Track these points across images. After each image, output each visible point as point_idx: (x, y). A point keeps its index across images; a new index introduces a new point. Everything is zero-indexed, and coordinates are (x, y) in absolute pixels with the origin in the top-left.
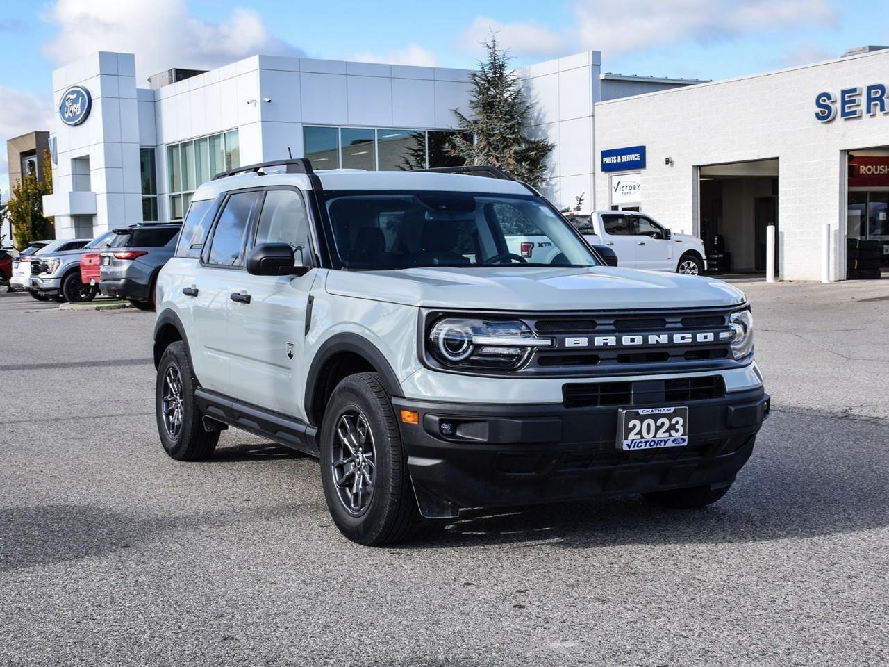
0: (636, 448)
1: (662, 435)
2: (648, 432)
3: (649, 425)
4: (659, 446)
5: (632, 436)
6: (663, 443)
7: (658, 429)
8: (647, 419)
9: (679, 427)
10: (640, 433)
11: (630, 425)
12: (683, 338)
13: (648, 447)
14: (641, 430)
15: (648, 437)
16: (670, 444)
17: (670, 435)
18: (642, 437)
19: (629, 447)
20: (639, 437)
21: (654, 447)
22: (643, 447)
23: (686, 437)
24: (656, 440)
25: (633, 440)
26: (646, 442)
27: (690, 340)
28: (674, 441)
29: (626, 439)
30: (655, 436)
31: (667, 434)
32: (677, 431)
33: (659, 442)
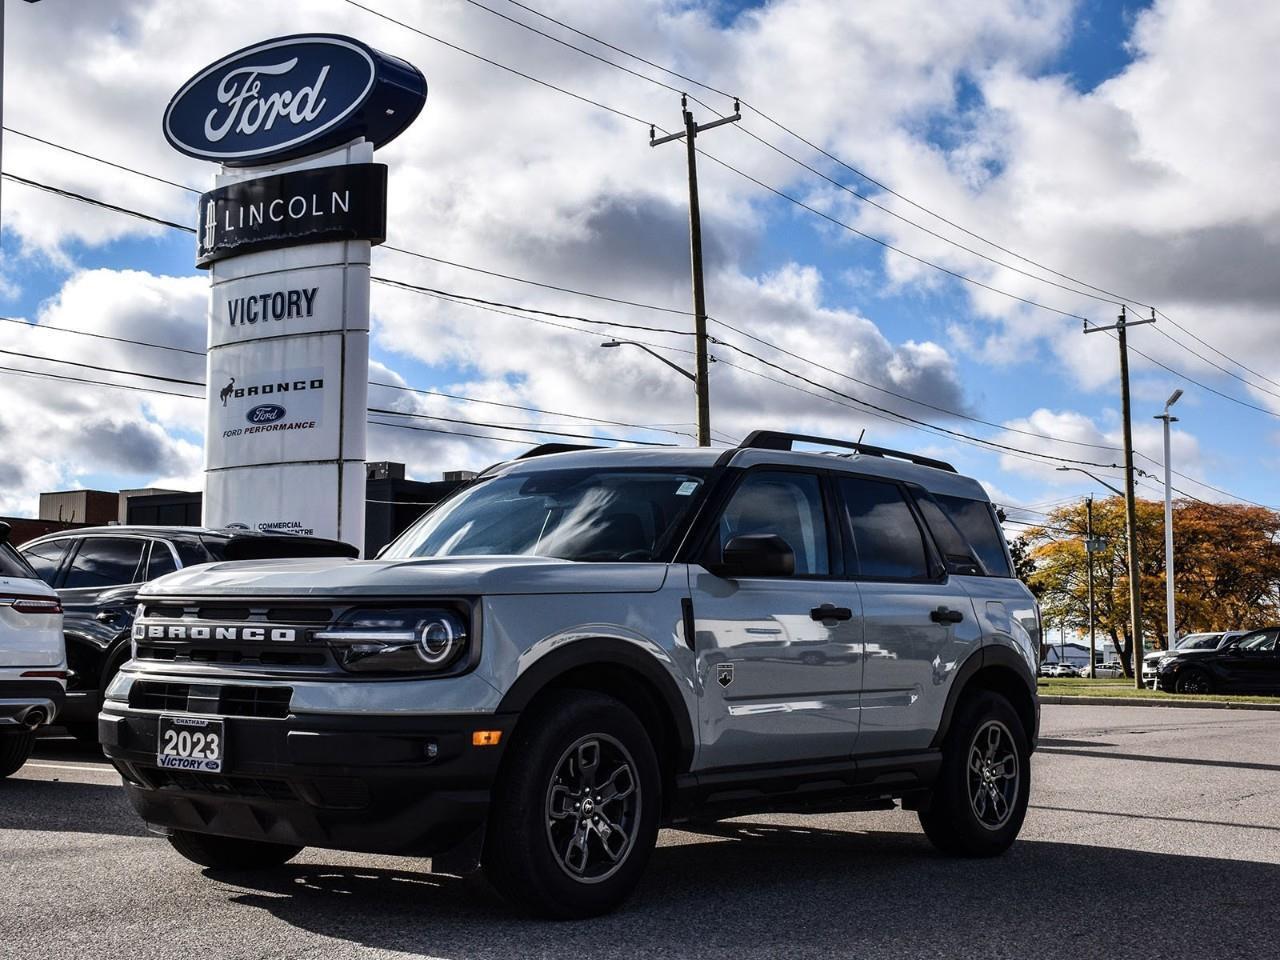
0: (170, 766)
1: (197, 754)
2: (184, 749)
3: (185, 738)
4: (192, 768)
5: (168, 750)
6: (196, 765)
7: (194, 745)
8: (184, 730)
9: (214, 746)
10: (175, 747)
11: (167, 737)
12: (253, 634)
13: (181, 767)
14: (177, 744)
15: (184, 754)
16: (203, 768)
17: (206, 756)
18: (178, 754)
19: (163, 763)
20: (175, 752)
21: (188, 768)
22: (176, 767)
23: (219, 762)
24: (190, 759)
25: (167, 755)
26: (180, 760)
27: (262, 638)
28: (207, 764)
29: (162, 753)
30: (190, 755)
31: (202, 755)
32: (212, 752)
33: (193, 763)
